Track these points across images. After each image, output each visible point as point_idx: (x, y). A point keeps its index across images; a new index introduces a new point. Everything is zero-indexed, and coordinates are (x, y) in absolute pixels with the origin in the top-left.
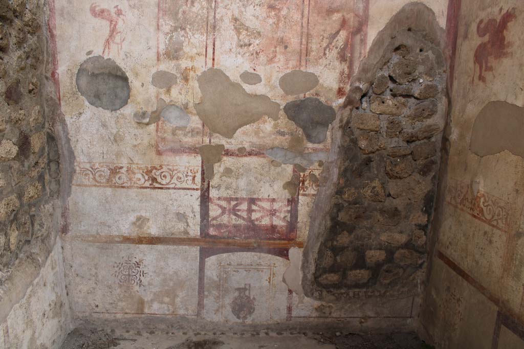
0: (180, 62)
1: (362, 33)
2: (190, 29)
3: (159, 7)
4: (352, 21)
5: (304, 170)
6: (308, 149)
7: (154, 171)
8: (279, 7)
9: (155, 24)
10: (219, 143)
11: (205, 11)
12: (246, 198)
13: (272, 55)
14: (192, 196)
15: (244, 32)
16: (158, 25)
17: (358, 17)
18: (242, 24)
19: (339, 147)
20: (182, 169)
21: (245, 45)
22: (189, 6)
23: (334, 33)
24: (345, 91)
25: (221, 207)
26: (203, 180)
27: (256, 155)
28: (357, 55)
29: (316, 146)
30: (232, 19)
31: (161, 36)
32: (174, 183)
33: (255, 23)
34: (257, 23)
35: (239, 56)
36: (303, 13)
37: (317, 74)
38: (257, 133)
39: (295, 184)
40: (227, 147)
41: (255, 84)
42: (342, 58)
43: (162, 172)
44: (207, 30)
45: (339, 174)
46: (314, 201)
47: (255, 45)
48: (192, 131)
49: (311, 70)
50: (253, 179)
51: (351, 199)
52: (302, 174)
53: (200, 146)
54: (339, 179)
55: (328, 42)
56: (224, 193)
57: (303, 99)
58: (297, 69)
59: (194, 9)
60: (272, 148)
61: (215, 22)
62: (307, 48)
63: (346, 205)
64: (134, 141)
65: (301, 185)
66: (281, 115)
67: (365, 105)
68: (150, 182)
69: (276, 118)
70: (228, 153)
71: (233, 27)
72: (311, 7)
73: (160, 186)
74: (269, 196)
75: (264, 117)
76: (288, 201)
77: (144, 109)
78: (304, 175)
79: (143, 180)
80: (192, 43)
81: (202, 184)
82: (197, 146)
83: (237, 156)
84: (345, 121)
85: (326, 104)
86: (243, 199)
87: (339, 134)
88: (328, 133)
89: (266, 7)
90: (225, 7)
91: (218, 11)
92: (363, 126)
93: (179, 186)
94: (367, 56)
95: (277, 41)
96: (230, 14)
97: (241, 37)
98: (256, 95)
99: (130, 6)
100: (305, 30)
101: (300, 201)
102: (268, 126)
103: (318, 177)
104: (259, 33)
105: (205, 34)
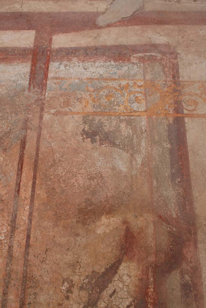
1: (184, 266)
17: (169, 223)
23: (103, 270)
36: (14, 220)
55: (85, 299)
72: (36, 203)
100: (18, 267)
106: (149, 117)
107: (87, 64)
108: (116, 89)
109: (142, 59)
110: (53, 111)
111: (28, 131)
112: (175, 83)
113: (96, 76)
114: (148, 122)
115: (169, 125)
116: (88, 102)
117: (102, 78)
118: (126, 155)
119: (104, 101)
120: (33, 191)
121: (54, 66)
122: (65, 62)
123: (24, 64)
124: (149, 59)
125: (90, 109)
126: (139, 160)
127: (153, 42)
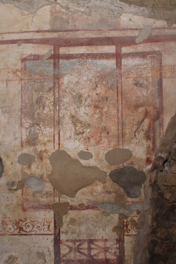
0: (37, 147)
1: (160, 119)
2: (42, 125)
3: (21, 111)
4: (152, 112)
5: (126, 217)
6: (128, 202)
7: (21, 222)
8: (101, 107)
9: (19, 122)
10: (66, 202)
11: (52, 112)
12: (86, 240)
13: (99, 139)
14: (48, 239)
15: (79, 125)
16: (21, 123)
17: (156, 109)
18: (77, 120)
19: (150, 200)
20: (40, 220)
21: (80, 133)
22: (41, 109)
23: (141, 121)
24: (151, 160)
25: (68, 246)
26: (55, 227)
27: (92, 208)
28: (157, 134)
29: (134, 199)
30: (70, 116)
31: (24, 130)
32: (35, 231)
33: (86, 118)
34: (87, 118)
35: (76, 141)
36: (118, 109)
37: (131, 149)
38: (91, 193)
39: (121, 228)
40: (71, 203)
41: (88, 159)
42: (148, 137)
43: (26, 223)
44: (54, 124)
45: (152, 218)
46: (136, 240)
47: (87, 132)
48: (47, 193)
49: (126, 147)
50: (90, 226)
51: (162, 237)
52: (125, 220)
53: (52, 204)
54: (152, 223)
55: (137, 127)
56: (71, 236)
57: (122, 167)
58: (117, 147)
59: (45, 112)
60: (103, 203)
61: (59, 119)
62: (122, 132)
63: (159, 241)
64: (7, 201)
65: (125, 228)
66: (108, 180)
67: (166, 168)
68: (18, 231)
69: (104, 182)
70: (72, 208)
71: (71, 122)
72: (123, 105)
73: (25, 233)
74: (103, 237)
75: (96, 182)
76: (117, 240)
77: (13, 180)
78: (127, 221)
79: (13, 230)
80: (44, 134)
81: (55, 231)
82: (50, 204)
83: (79, 209)
84: (153, 181)
85: (139, 170)
86: (84, 240)
87: (150, 190)
88: (142, 190)
89: (92, 107)
90: (65, 109)
91: (61, 111)
92: (167, 183)
93: (38, 232)
94: (165, 134)
95: (102, 129)
96: (69, 113)
97: (77, 128)
98: (89, 167)
99: (3, 112)
100: (120, 121)
101: (125, 240)
102: (99, 188)
103: (137, 222)
104: (89, 125)
105: (53, 128)
106: (152, 78)
107: (134, 60)
108: (142, 69)
109: (151, 57)
110: (125, 77)
111: (119, 84)
112: (160, 66)
113: (136, 64)
114: (152, 80)
115: (158, 81)
116: (135, 74)
117: (138, 65)
118: (146, 90)
119: (139, 73)
120: (122, 101)
121: (123, 60)
122: (126, 59)
123: (114, 60)
124: (153, 57)
125: (135, 76)
126: (149, 92)
127: (155, 50)
